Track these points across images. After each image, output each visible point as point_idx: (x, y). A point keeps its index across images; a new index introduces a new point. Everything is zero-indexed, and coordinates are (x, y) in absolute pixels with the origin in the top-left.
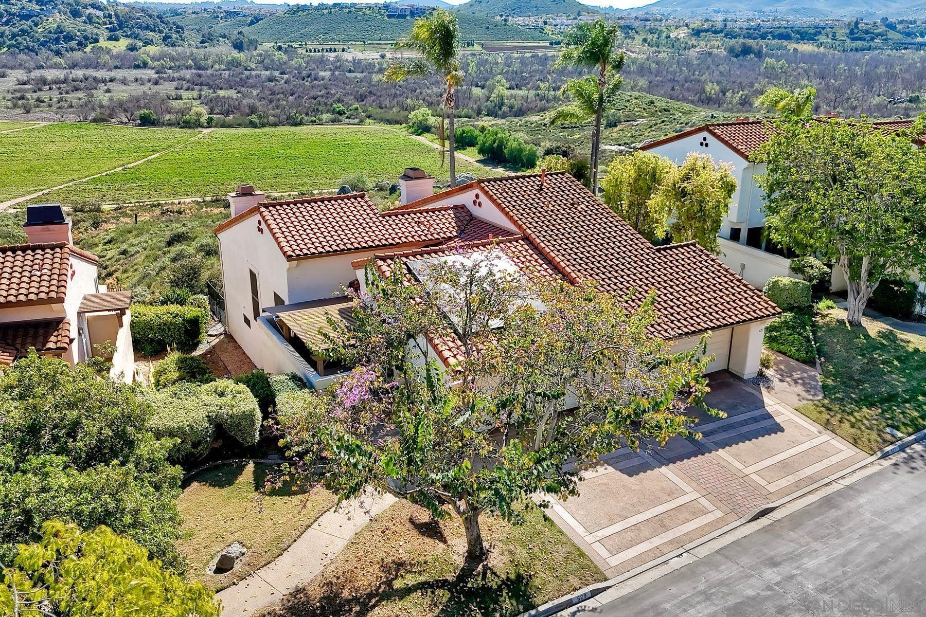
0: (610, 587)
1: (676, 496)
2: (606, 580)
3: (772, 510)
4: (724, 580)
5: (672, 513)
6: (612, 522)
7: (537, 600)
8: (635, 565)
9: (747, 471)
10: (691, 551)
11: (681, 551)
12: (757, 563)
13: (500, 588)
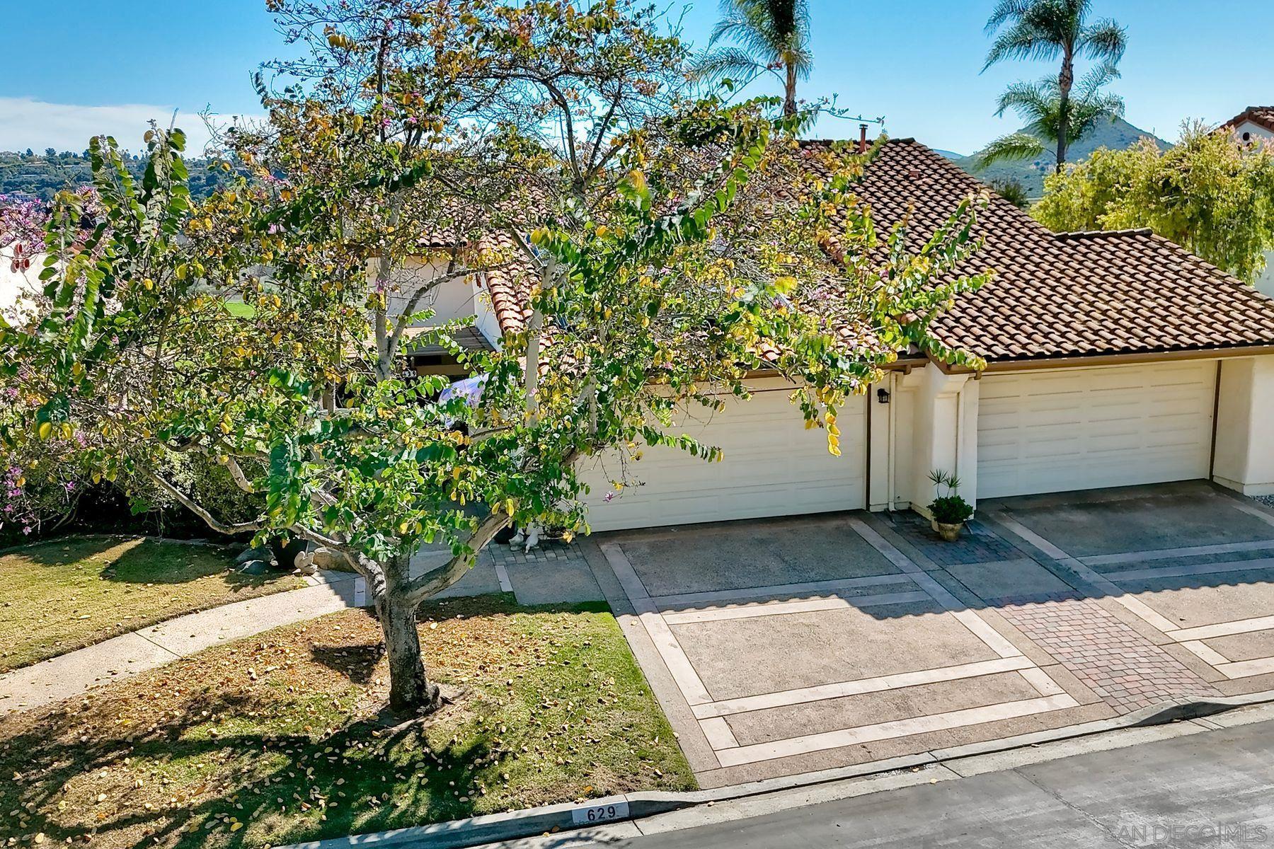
0: (692, 805)
1: (973, 659)
2: (687, 789)
3: (1219, 709)
4: (999, 824)
5: (940, 688)
6: (780, 687)
7: (481, 804)
8: (783, 771)
9: (1177, 636)
10: (949, 764)
11: (925, 758)
12: (1115, 801)
13: (410, 769)
